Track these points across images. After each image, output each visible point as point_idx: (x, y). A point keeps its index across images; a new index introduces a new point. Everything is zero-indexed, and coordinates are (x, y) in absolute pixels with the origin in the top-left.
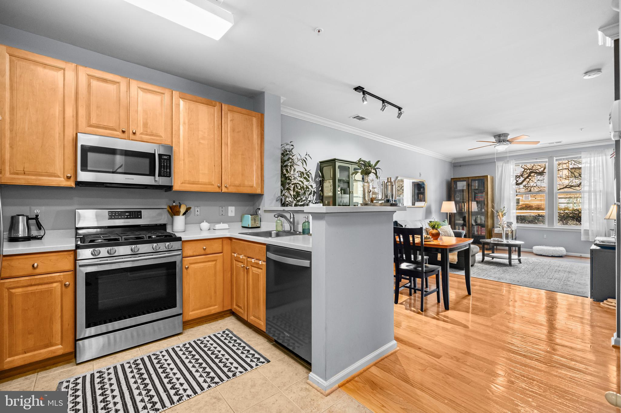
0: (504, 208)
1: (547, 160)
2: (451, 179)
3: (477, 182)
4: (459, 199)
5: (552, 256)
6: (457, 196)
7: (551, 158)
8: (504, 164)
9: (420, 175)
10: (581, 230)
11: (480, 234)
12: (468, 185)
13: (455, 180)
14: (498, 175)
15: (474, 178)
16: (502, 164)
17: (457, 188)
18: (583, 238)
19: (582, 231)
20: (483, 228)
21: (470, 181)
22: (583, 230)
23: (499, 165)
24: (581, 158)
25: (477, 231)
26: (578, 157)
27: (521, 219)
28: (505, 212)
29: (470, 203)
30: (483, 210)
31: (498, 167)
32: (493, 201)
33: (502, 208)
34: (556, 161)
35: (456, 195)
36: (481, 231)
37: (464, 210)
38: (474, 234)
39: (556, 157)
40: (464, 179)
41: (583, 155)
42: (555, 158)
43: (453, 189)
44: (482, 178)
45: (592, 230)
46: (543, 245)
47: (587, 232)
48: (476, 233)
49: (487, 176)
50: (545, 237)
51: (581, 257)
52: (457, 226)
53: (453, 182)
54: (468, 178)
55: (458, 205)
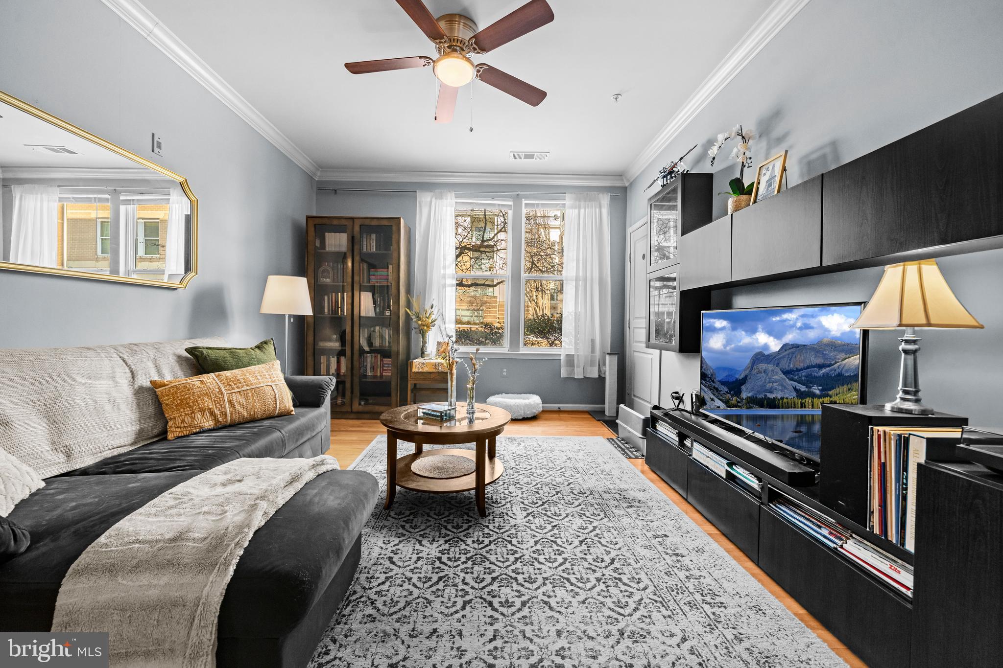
0: (432, 307)
1: (511, 203)
2: (308, 218)
3: (374, 236)
4: (328, 280)
6: (323, 271)
7: (517, 198)
8: (434, 200)
10: (561, 355)
11: (379, 375)
12: (352, 240)
13: (317, 221)
14: (420, 224)
15: (367, 222)
16: (429, 199)
17: (324, 249)
18: (564, 374)
19: (563, 358)
20: (386, 361)
21: (357, 228)
22: (564, 355)
23: (424, 198)
24: (565, 207)
25: (373, 368)
26: (560, 204)
27: (463, 336)
28: (433, 317)
29: (356, 294)
30: (388, 313)
31: (420, 206)
32: (409, 291)
33: (428, 307)
34: (526, 207)
35: (321, 269)
36: (382, 366)
37: (342, 311)
38: (365, 376)
39: (527, 198)
40: (344, 222)
41: (569, 200)
42: (524, 202)
43: (312, 251)
44: (385, 223)
45: (578, 355)
46: (502, 393)
47: (570, 359)
48: (369, 373)
49: (399, 219)
50: (505, 374)
51: (559, 411)
52: (322, 357)
53: (312, 229)
54: (352, 219)
55: (326, 298)
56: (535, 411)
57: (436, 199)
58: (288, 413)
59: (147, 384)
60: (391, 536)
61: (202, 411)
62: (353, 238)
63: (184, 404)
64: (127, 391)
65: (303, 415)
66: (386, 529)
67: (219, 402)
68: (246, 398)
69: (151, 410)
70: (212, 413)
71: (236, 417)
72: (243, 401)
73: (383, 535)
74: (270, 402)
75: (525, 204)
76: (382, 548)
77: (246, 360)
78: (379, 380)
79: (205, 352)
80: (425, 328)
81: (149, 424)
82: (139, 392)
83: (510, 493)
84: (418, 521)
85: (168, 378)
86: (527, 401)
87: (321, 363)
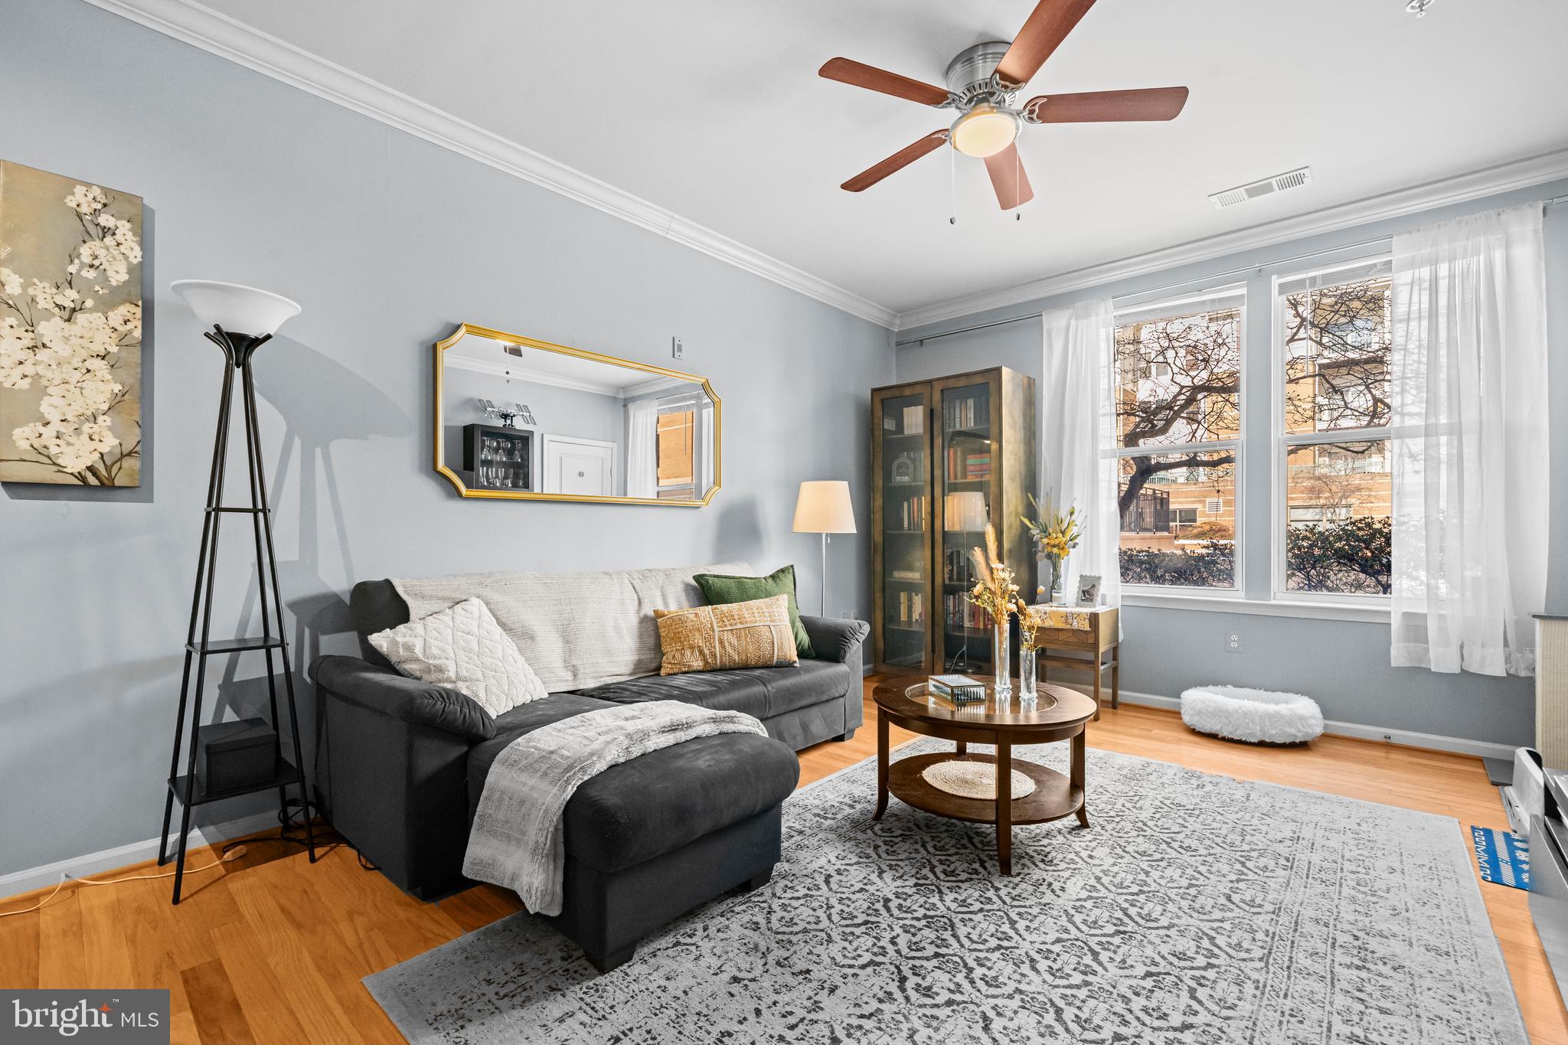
0: (1072, 514)
1: (1243, 291)
2: (874, 391)
3: (971, 402)
4: (906, 478)
5: (1262, 745)
6: (899, 467)
7: (1258, 280)
8: (1073, 322)
9: (676, 348)
10: (1389, 613)
11: (982, 627)
12: (931, 415)
13: (886, 393)
15: (951, 383)
16: (1064, 323)
17: (902, 432)
18: (1399, 655)
19: (1396, 621)
21: (937, 396)
22: (1399, 616)
23: (1055, 322)
24: (1390, 270)
25: (973, 615)
26: (1375, 265)
28: (1074, 530)
29: (938, 498)
31: (1050, 337)
33: (1063, 513)
34: (1281, 293)
35: (895, 464)
39: (1281, 273)
40: (918, 389)
41: (1401, 249)
42: (1276, 281)
43: (879, 434)
44: (979, 380)
45: (1441, 617)
46: (1224, 684)
47: (1416, 627)
48: (967, 624)
49: (998, 370)
50: (1234, 645)
51: (1387, 745)
52: (902, 594)
53: (878, 407)
54: (930, 382)
55: (906, 505)
56: (1293, 731)
57: (1077, 319)
58: (790, 665)
59: (651, 613)
60: (851, 852)
61: (692, 648)
62: (932, 411)
63: (676, 638)
64: (634, 620)
65: (807, 670)
66: (853, 842)
67: (708, 640)
68: (739, 638)
69: (651, 641)
70: (701, 652)
71: (726, 660)
72: (735, 641)
73: (844, 848)
74: (767, 647)
75: (1281, 285)
76: (829, 862)
77: (752, 592)
78: (982, 635)
79: (711, 580)
80: (1055, 550)
81: (648, 656)
82: (644, 620)
83: (1091, 857)
84: (903, 848)
85: (673, 607)
86: (1271, 708)
87: (900, 604)
